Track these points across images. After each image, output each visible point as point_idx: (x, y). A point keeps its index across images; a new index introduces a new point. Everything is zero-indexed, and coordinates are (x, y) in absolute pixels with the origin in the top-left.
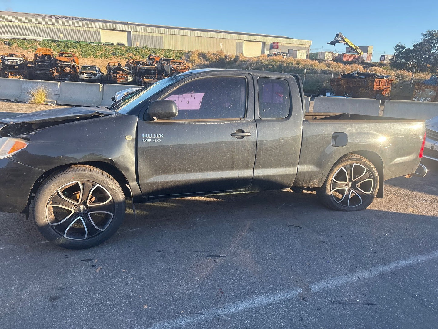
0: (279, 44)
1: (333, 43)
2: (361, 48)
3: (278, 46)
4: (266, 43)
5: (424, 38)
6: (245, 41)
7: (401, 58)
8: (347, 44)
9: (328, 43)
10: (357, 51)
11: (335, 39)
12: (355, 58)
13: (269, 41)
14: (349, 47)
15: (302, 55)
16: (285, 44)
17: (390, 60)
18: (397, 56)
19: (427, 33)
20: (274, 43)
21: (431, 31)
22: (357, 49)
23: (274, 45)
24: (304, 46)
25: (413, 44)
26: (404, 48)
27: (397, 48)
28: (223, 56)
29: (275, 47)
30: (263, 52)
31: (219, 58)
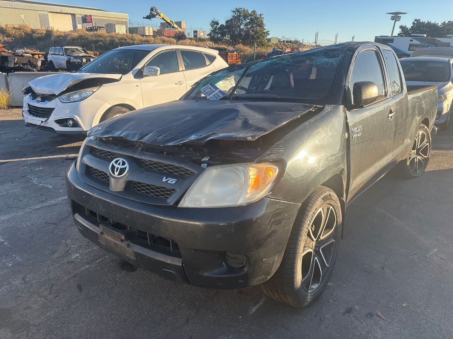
0: (92, 17)
1: (148, 17)
2: (177, 23)
3: (91, 19)
4: (77, 16)
5: (232, 14)
6: (49, 12)
7: (218, 33)
8: (163, 19)
9: (144, 18)
10: (174, 26)
11: (150, 14)
12: (177, 33)
13: (80, 13)
14: (165, 22)
15: (121, 30)
16: (99, 18)
17: (208, 35)
18: (214, 31)
19: (235, 10)
20: (86, 16)
21: (238, 8)
22: (173, 25)
23: (86, 18)
24: (121, 20)
25: (225, 20)
26: (219, 24)
27: (212, 24)
28: (29, 31)
29: (89, 20)
30: (75, 26)
31: (24, 33)
